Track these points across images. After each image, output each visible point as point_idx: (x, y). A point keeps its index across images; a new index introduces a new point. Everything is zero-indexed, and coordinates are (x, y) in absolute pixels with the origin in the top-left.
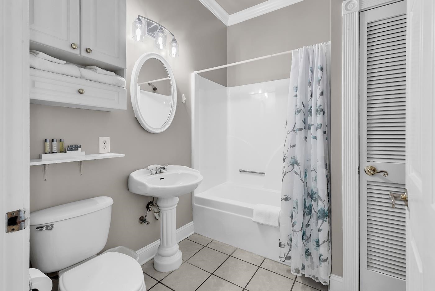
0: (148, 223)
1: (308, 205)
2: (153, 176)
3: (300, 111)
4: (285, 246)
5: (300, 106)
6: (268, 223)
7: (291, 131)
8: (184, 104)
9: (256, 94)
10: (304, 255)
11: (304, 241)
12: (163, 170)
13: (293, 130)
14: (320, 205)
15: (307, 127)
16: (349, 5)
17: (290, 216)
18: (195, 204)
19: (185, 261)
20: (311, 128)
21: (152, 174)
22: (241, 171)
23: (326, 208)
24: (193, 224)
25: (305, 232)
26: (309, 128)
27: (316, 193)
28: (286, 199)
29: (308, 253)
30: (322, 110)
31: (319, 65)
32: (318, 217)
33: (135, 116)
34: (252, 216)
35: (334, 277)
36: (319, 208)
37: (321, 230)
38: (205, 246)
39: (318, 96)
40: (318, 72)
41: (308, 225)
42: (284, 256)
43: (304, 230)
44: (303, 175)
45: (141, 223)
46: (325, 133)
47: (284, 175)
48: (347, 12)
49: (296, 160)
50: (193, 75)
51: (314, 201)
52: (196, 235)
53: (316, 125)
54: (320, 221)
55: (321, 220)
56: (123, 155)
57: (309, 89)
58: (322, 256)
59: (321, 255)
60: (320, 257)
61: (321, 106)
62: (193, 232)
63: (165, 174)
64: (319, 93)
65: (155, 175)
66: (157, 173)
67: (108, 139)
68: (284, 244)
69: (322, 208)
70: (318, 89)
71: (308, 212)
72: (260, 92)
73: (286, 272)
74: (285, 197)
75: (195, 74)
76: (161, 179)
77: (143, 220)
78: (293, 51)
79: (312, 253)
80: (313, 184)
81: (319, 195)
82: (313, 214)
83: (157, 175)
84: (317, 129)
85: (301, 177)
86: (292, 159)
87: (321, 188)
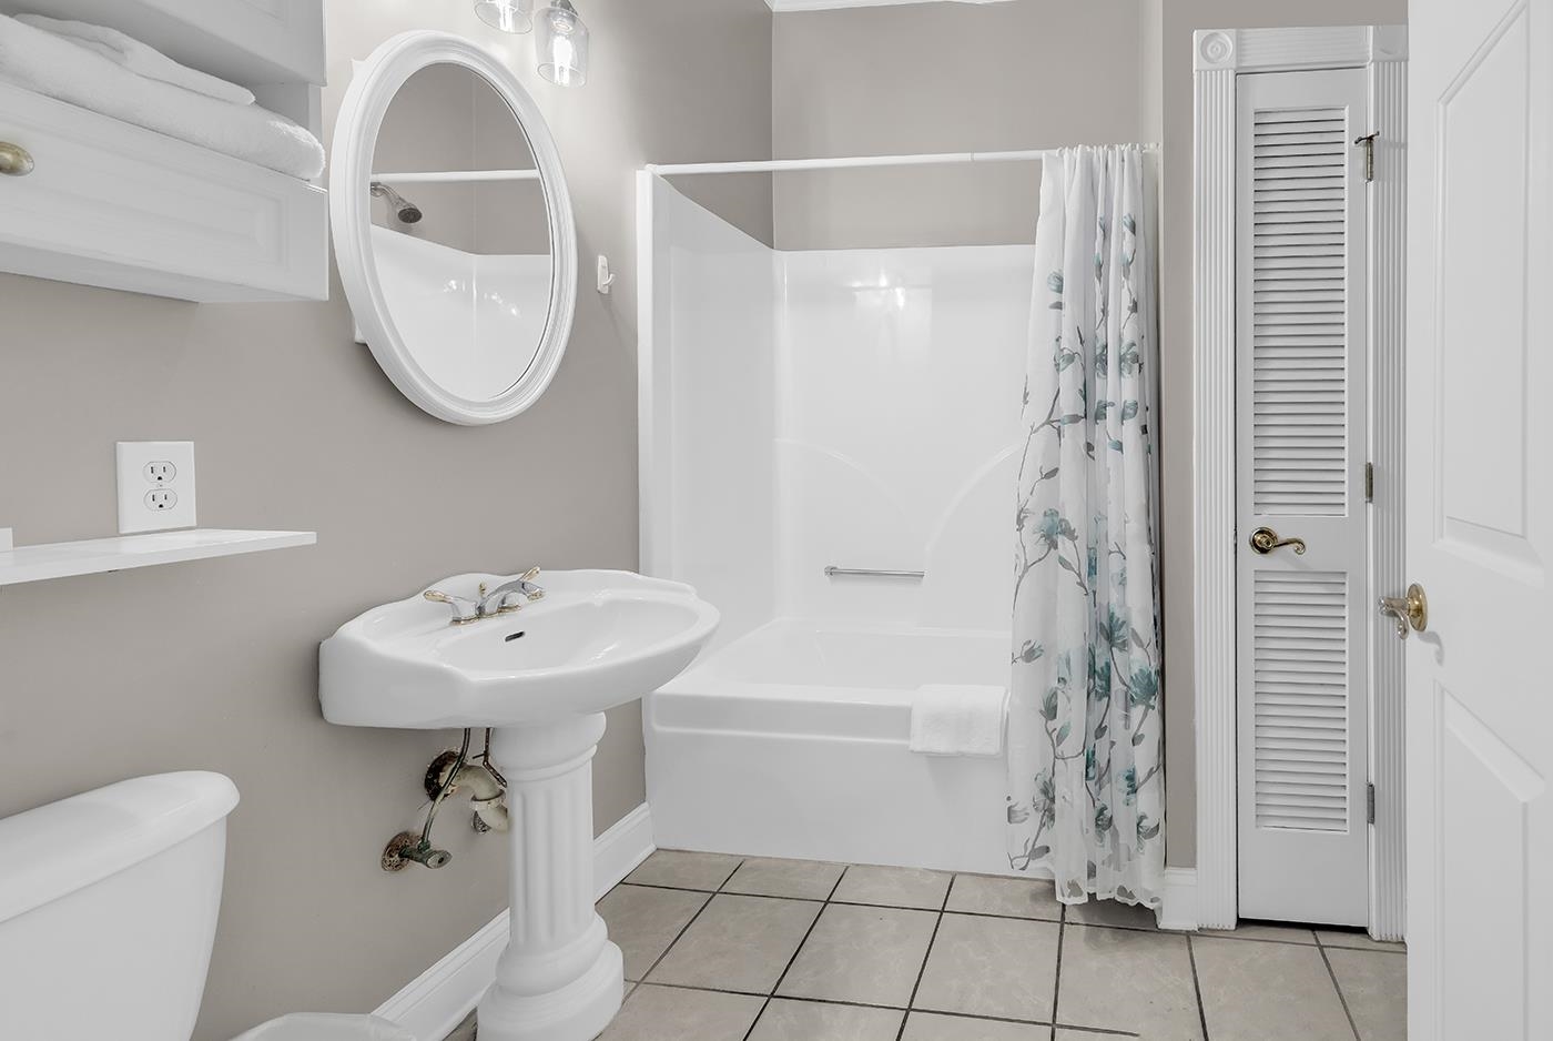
0: (441, 861)
1: (1100, 664)
2: (466, 631)
3: (1071, 359)
4: (1027, 814)
5: (1069, 343)
6: (964, 748)
7: (1043, 425)
8: (606, 299)
9: (869, 288)
10: (1093, 829)
11: (1091, 784)
12: (516, 598)
13: (1049, 422)
14: (1136, 660)
15: (1091, 413)
16: (1212, 44)
17: (1041, 711)
18: (658, 728)
19: (636, 981)
20: (1105, 415)
21: (457, 621)
22: (832, 571)
23: (1154, 666)
24: (648, 813)
25: (1094, 753)
26: (1100, 415)
27: (1124, 622)
28: (1030, 655)
29: (1103, 821)
30: (1136, 358)
31: (1125, 214)
32: (1132, 699)
33: (359, 337)
34: (907, 734)
35: (1176, 875)
36: (1135, 670)
37: (1142, 736)
38: (718, 892)
39: (1126, 313)
40: (1124, 234)
41: (1101, 731)
42: (1026, 849)
43: (1091, 749)
44: (1084, 570)
45: (398, 867)
46: (1144, 430)
47: (1023, 576)
48: (1208, 66)
49: (1064, 520)
50: (644, 180)
51: (1121, 650)
52: (662, 857)
53: (1119, 407)
54: (1137, 712)
55: (1140, 706)
56: (308, 538)
57: (1098, 287)
58: (1144, 821)
59: (1142, 818)
60: (1138, 825)
61: (1134, 344)
62: (651, 848)
63: (527, 614)
64: (1126, 303)
65: (477, 622)
66: (487, 610)
67: (182, 454)
68: (1025, 809)
69: (1144, 668)
70: (1125, 290)
71: (1101, 687)
72: (883, 282)
73: (1028, 902)
74: (1027, 648)
75: (654, 177)
76: (509, 638)
77: (404, 851)
78: (1044, 155)
79: (1114, 818)
80: (1114, 597)
81: (1133, 629)
82: (1116, 692)
83: (487, 625)
84: (1123, 418)
85: (1079, 575)
86: (1047, 518)
87: (1136, 606)
